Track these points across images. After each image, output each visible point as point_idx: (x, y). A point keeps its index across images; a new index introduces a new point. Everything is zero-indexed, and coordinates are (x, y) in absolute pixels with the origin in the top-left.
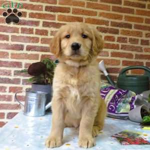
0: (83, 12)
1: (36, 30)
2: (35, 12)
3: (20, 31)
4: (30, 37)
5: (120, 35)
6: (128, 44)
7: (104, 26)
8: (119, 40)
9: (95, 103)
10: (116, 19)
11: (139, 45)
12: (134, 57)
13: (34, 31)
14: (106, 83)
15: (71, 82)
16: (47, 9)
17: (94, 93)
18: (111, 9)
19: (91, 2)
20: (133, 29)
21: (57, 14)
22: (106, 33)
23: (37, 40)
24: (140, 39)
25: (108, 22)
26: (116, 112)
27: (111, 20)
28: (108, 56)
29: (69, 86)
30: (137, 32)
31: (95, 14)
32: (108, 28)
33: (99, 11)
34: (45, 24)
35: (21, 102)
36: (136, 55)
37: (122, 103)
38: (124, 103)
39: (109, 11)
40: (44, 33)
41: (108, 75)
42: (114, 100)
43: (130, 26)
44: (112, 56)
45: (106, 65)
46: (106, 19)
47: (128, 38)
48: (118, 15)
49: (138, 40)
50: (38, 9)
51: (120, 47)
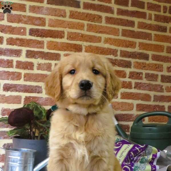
0: (83, 38)
1: (17, 62)
2: (14, 36)
4: (8, 72)
5: (133, 69)
6: (144, 81)
8: (132, 75)
9: (108, 165)
10: (127, 46)
11: (159, 82)
12: (152, 99)
13: (15, 64)
15: (75, 136)
16: (32, 32)
17: (108, 151)
18: (121, 34)
19: (93, 23)
20: (151, 61)
21: (46, 40)
23: (18, 76)
24: (160, 74)
25: (117, 51)
27: (119, 49)
28: (117, 97)
29: (73, 142)
30: (156, 65)
31: (99, 40)
32: (116, 60)
33: (104, 36)
34: (30, 54)
36: (155, 96)
37: (139, 163)
38: (142, 162)
39: (118, 36)
40: (29, 66)
41: (118, 125)
42: (129, 159)
43: (146, 57)
44: (122, 98)
45: (115, 111)
46: (113, 47)
47: (144, 74)
48: (130, 42)
49: (157, 75)
50: (19, 33)
51: (133, 86)
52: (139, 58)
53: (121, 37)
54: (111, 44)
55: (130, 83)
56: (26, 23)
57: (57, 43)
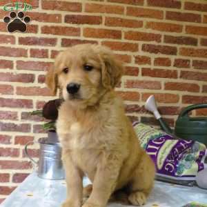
0: (123, 23)
1: (52, 51)
2: (49, 24)
3: (29, 54)
4: (43, 62)
5: (178, 57)
6: (192, 69)
7: (154, 43)
8: (178, 63)
10: (172, 31)
12: (201, 89)
13: (50, 53)
14: (159, 129)
16: (68, 19)
18: (165, 17)
19: (134, 6)
20: (199, 47)
21: (83, 27)
22: (157, 53)
25: (160, 36)
26: (176, 174)
27: (163, 34)
28: (160, 88)
31: (140, 24)
32: (159, 46)
33: (146, 20)
34: (65, 43)
35: (34, 159)
36: (204, 86)
37: (184, 161)
38: (187, 160)
39: (162, 19)
41: (161, 118)
42: (173, 156)
43: (194, 42)
44: (166, 89)
45: (157, 103)
46: (156, 32)
47: (191, 61)
48: (175, 25)
50: (55, 21)
51: (179, 75)
52: (186, 44)
53: (165, 21)
54: (154, 29)
56: (61, 9)
57: (94, 29)
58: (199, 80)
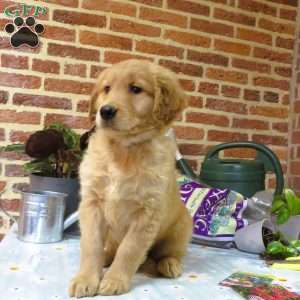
0: (134, 28)
4: (21, 75)
5: (204, 79)
6: (220, 97)
7: (174, 59)
8: (204, 88)
10: (197, 45)
11: (241, 100)
12: (231, 124)
16: (57, 16)
18: (189, 25)
19: (149, 7)
20: (230, 68)
21: (79, 29)
23: (35, 82)
24: (243, 87)
25: (183, 51)
27: (187, 47)
30: (238, 73)
31: (156, 32)
32: (181, 64)
33: (165, 27)
34: (54, 50)
36: (234, 119)
39: (185, 27)
41: (182, 160)
43: (224, 62)
44: (187, 121)
45: (177, 140)
46: (177, 45)
47: (220, 86)
48: (201, 37)
49: (239, 89)
51: (204, 103)
52: (215, 63)
53: (189, 30)
54: (174, 40)
55: (200, 99)
57: (95, 34)
58: (228, 111)
